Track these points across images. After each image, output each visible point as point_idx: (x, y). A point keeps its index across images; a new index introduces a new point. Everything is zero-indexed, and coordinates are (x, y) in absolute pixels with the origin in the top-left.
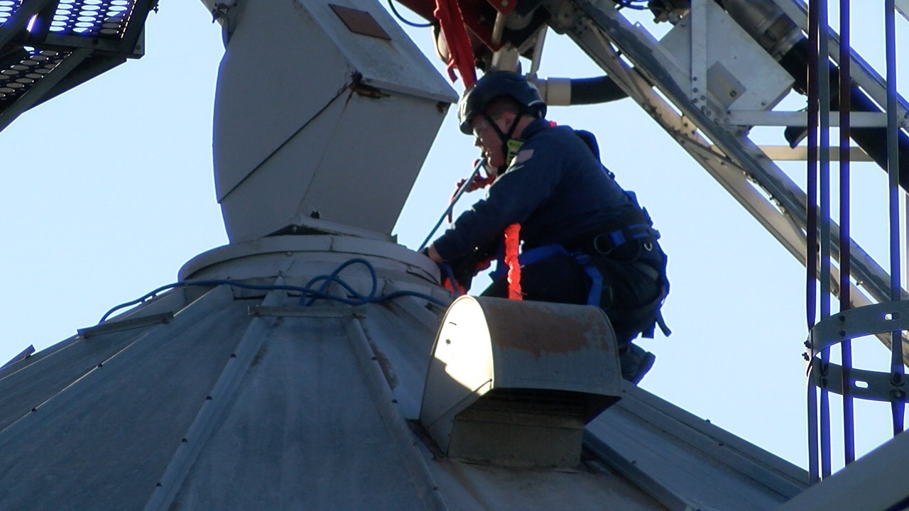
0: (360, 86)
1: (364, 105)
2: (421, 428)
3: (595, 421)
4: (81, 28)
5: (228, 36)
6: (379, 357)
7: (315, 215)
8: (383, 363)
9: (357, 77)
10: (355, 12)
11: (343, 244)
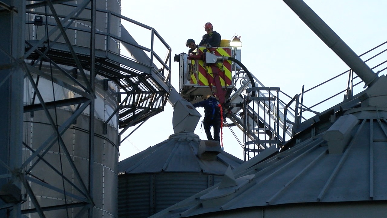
0: (190, 115)
1: (190, 117)
2: (197, 156)
3: (218, 155)
4: (156, 108)
5: (174, 108)
6: (192, 147)
7: (185, 130)
8: (193, 148)
9: (190, 114)
10: (189, 106)
11: (188, 134)
